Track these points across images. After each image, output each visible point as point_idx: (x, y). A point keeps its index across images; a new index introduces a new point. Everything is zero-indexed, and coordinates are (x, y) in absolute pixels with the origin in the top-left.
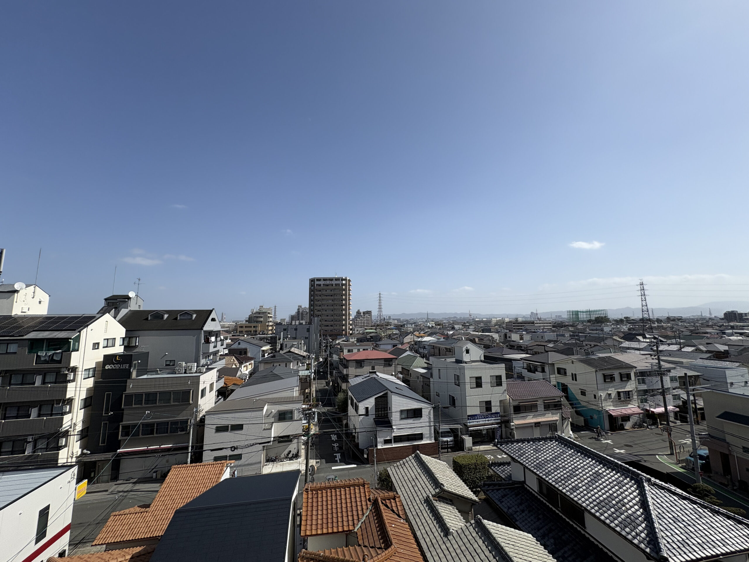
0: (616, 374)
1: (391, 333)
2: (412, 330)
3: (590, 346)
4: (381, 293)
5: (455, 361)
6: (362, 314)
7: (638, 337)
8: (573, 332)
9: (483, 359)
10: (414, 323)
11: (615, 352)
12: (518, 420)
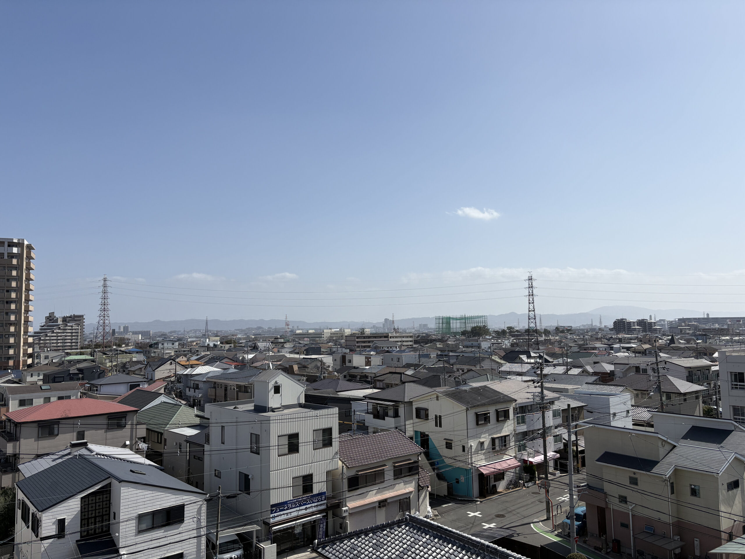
0: (492, 411)
1: (128, 360)
2: (173, 354)
3: (463, 371)
4: (108, 278)
5: (253, 408)
6: (60, 322)
7: (521, 356)
8: (441, 351)
9: (302, 401)
10: (179, 340)
11: (492, 380)
12: (353, 500)
